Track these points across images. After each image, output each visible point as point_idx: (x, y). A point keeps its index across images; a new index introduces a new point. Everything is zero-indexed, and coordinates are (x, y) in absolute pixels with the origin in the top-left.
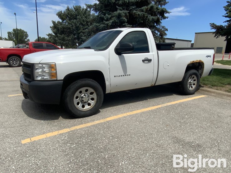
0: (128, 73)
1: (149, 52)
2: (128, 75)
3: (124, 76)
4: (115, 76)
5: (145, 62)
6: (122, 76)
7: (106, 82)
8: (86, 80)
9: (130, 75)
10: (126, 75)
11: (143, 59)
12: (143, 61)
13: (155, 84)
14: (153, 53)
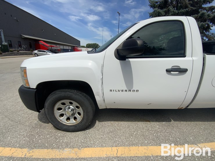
0: (135, 88)
1: (185, 56)
2: (134, 91)
3: (126, 91)
4: (111, 91)
5: (172, 72)
6: (122, 91)
7: (95, 97)
8: (67, 92)
9: (137, 91)
10: (130, 91)
11: (169, 67)
12: (168, 71)
13: (188, 106)
14: (194, 58)
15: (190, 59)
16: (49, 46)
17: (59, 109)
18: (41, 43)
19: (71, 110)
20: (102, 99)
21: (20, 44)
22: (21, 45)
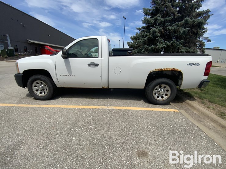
0: (73, 74)
1: (98, 57)
2: (73, 76)
3: (69, 76)
4: (61, 75)
5: (91, 66)
6: (67, 76)
9: (75, 76)
10: (71, 76)
11: (89, 63)
12: (89, 65)
15: (101, 58)
16: (55, 51)
17: (36, 86)
18: (47, 48)
19: (42, 87)
20: (57, 80)
21: (25, 49)
22: (27, 50)
